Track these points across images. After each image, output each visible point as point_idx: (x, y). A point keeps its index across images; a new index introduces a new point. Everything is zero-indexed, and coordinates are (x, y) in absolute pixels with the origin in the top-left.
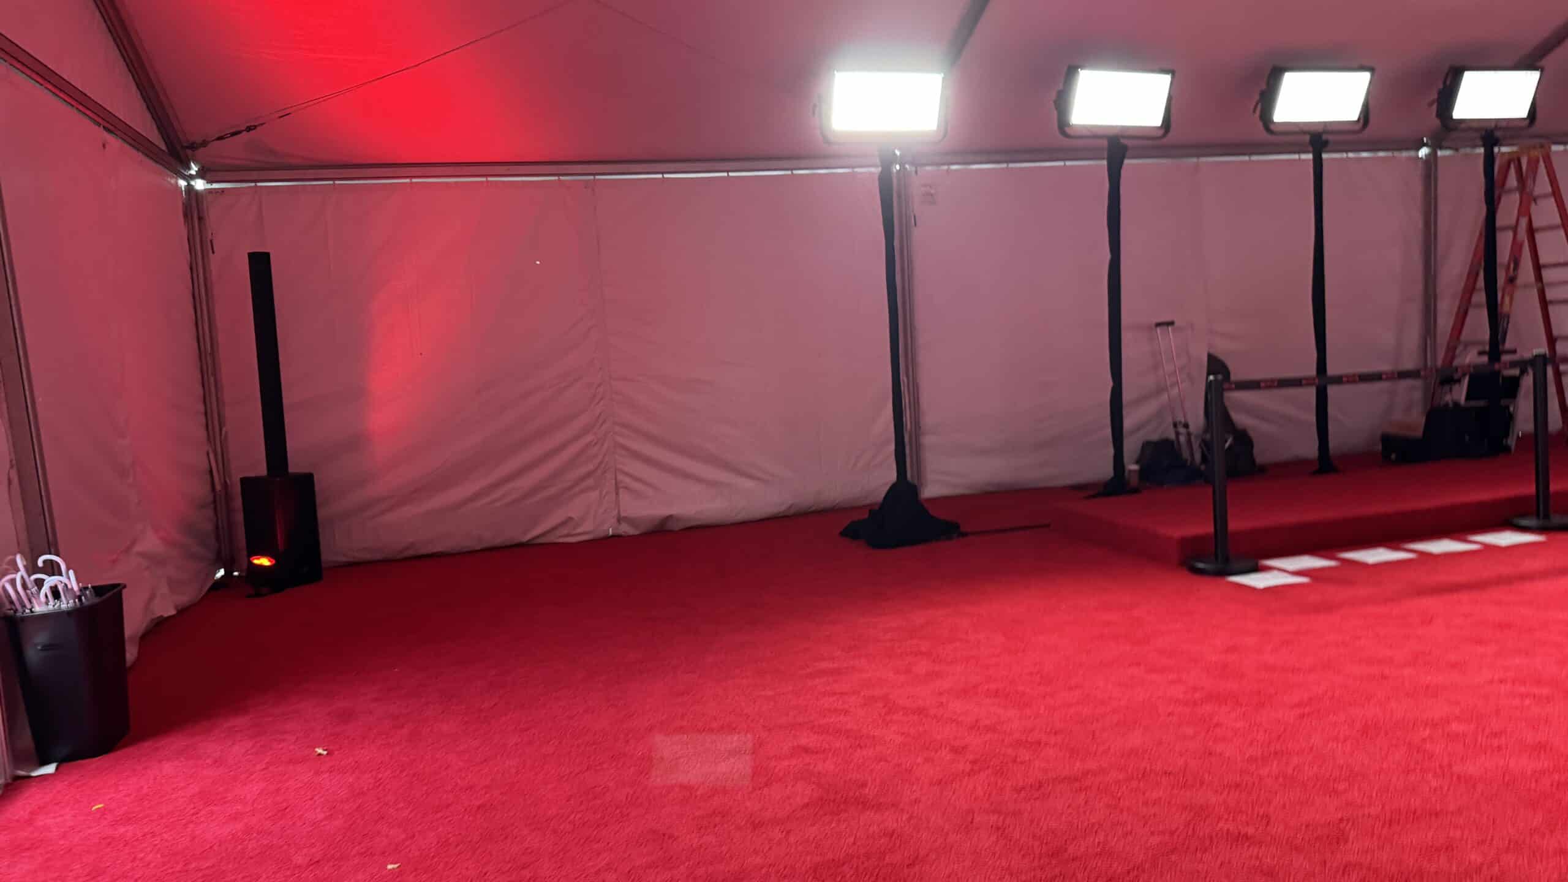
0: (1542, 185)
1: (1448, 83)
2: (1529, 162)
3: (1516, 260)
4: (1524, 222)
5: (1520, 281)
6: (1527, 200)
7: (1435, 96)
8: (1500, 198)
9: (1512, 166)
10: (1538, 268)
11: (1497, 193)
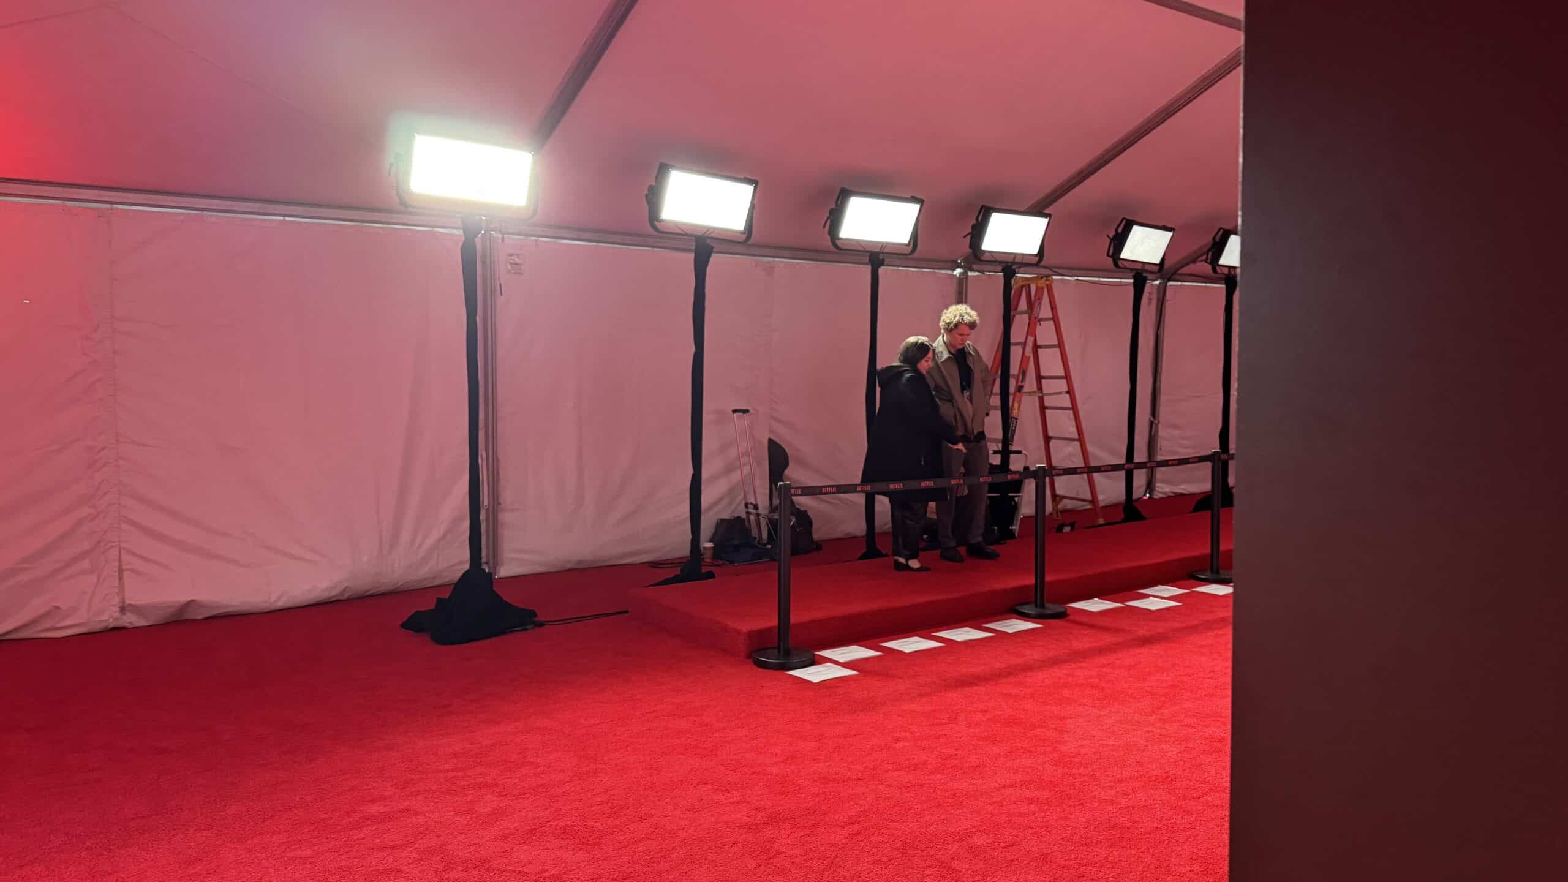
0: (1045, 311)
1: (980, 219)
2: (1037, 289)
3: (1023, 372)
4: (1031, 339)
5: (1025, 390)
6: (1034, 322)
7: (970, 230)
8: (1014, 316)
9: (1024, 290)
10: (1039, 378)
11: (1012, 313)
